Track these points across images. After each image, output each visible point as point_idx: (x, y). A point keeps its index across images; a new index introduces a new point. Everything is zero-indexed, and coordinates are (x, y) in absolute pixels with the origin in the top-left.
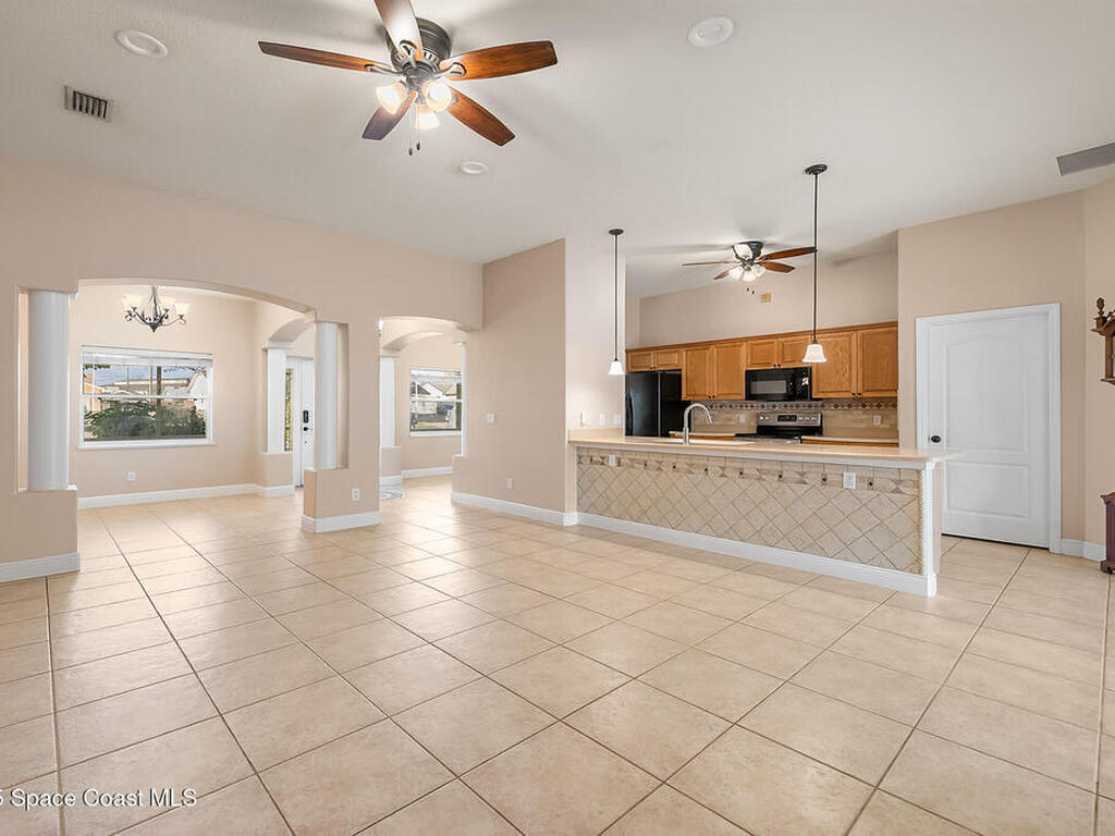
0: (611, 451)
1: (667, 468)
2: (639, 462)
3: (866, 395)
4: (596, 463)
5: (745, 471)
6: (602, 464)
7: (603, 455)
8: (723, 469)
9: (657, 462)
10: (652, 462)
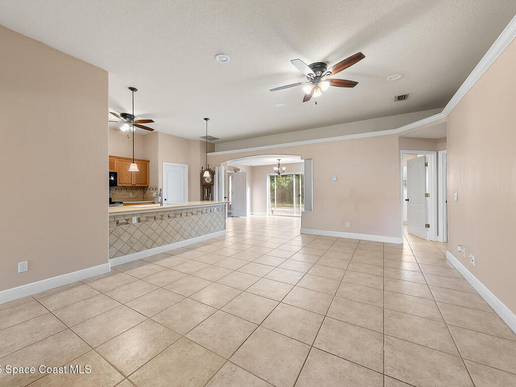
0: (133, 215)
1: (165, 218)
2: (151, 218)
3: (137, 185)
4: (122, 224)
5: (193, 213)
6: (127, 223)
7: (127, 218)
8: (187, 213)
9: (161, 216)
10: (158, 216)
